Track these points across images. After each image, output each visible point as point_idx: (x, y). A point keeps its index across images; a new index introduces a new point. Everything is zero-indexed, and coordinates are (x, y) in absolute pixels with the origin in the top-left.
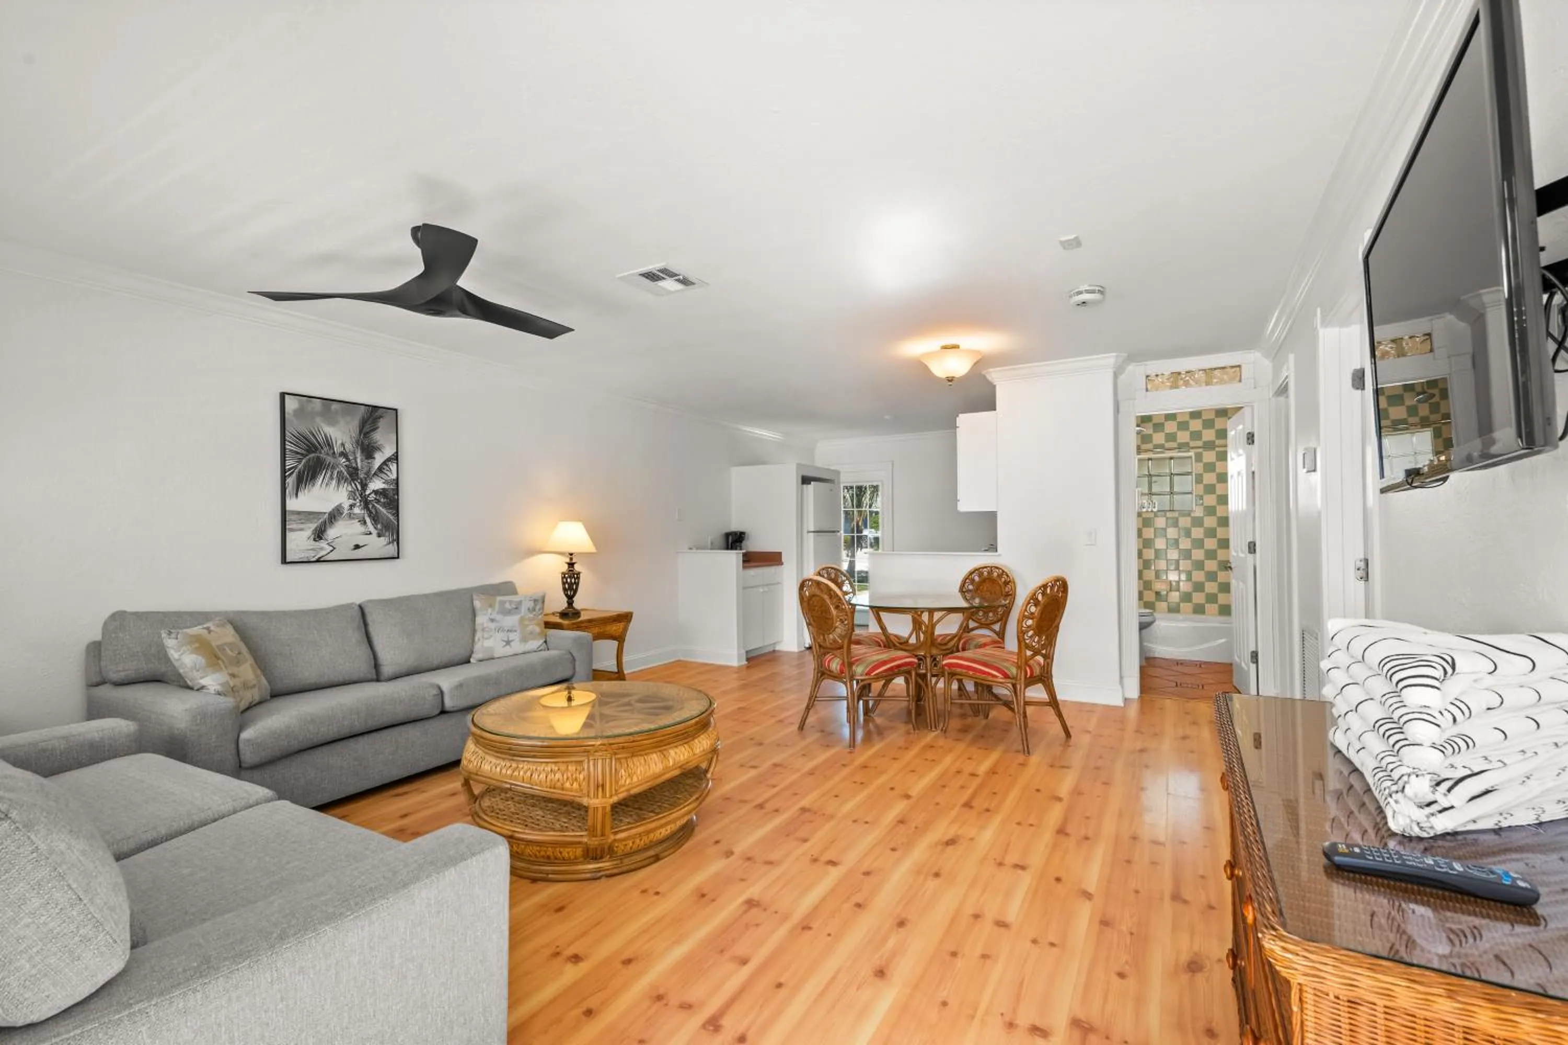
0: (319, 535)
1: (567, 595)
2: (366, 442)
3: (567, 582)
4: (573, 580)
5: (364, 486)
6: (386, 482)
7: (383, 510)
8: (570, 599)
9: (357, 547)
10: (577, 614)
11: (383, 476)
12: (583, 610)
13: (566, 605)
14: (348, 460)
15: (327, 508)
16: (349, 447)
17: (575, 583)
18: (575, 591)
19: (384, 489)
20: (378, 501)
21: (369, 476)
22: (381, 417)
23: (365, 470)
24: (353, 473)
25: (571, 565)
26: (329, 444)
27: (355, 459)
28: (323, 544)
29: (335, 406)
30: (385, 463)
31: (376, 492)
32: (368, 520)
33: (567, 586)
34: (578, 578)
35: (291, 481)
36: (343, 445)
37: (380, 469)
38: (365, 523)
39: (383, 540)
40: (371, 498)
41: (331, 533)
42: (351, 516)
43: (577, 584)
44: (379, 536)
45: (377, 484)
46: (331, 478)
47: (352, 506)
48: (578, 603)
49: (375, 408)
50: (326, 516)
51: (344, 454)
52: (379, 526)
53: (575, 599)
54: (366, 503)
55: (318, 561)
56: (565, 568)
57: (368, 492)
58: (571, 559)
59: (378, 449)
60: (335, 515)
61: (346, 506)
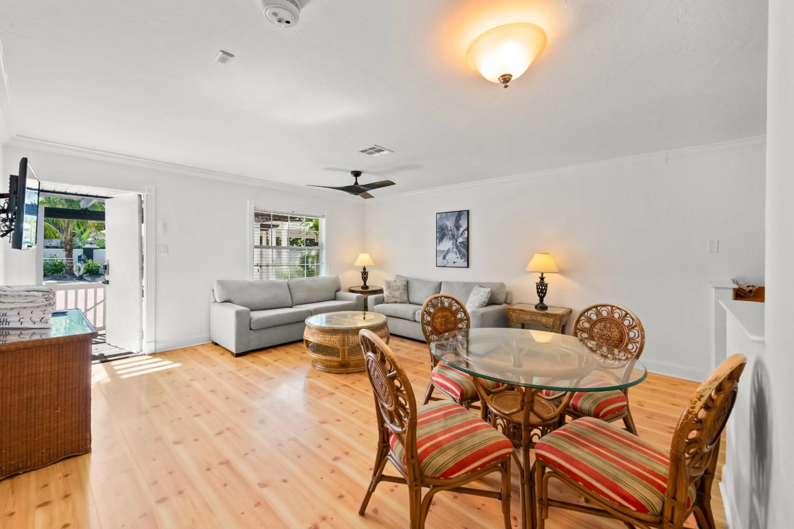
0: (444, 258)
1: (539, 296)
2: (457, 225)
3: (540, 288)
4: (543, 288)
5: (456, 241)
6: (463, 239)
7: (462, 249)
8: (542, 299)
9: (454, 262)
10: (545, 308)
11: (462, 236)
12: (549, 306)
13: (539, 302)
14: (452, 232)
15: (446, 249)
16: (452, 227)
17: (545, 289)
18: (545, 294)
19: (463, 241)
20: (461, 246)
21: (458, 237)
22: (462, 215)
23: (457, 235)
24: (453, 236)
25: (542, 279)
26: (447, 227)
27: (454, 231)
28: (445, 261)
29: (449, 214)
30: (463, 232)
31: (460, 243)
32: (457, 253)
33: (539, 290)
34: (546, 286)
35: (438, 241)
36: (451, 227)
37: (462, 234)
38: (456, 254)
39: (463, 260)
40: (459, 245)
41: (447, 257)
42: (453, 252)
43: (546, 290)
44: (461, 259)
45: (460, 240)
46: (447, 239)
47: (453, 248)
48: (546, 301)
49: (461, 211)
50: (446, 252)
51: (451, 230)
52: (461, 255)
53: (544, 299)
54: (457, 247)
55: (444, 266)
56: (539, 280)
57: (457, 243)
58: (542, 275)
59: (461, 226)
60: (448, 251)
61: (451, 248)
